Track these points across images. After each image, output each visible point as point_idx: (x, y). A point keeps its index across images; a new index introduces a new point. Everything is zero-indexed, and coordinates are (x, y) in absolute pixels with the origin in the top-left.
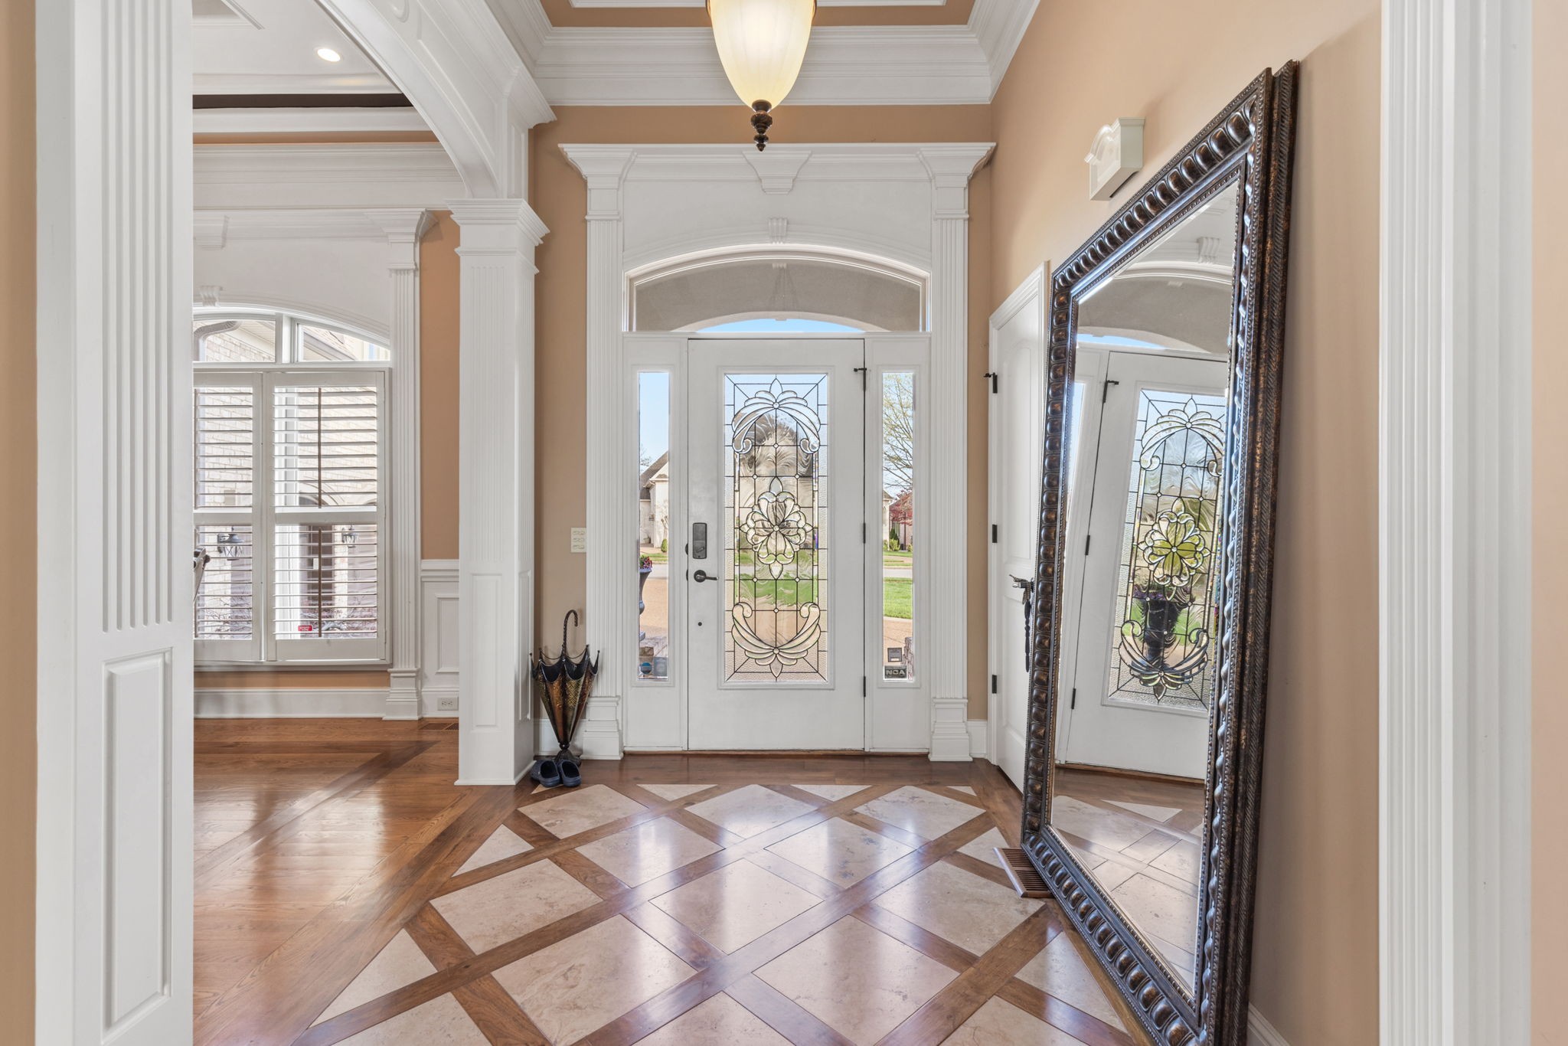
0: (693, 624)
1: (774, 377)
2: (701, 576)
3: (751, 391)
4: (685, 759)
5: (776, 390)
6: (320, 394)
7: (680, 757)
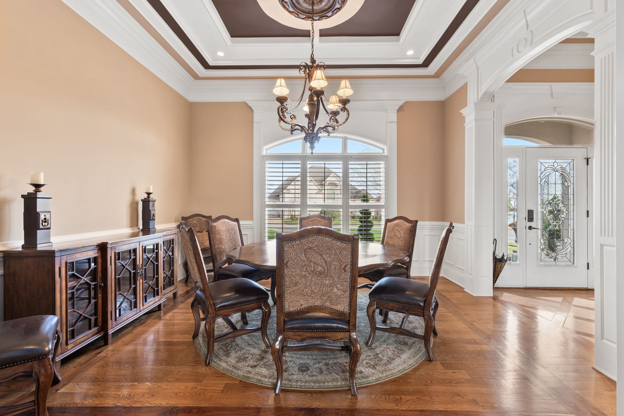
0: (528, 244)
1: (555, 160)
2: (530, 228)
3: (547, 165)
4: (525, 290)
5: (556, 165)
6: (367, 164)
7: (523, 289)
